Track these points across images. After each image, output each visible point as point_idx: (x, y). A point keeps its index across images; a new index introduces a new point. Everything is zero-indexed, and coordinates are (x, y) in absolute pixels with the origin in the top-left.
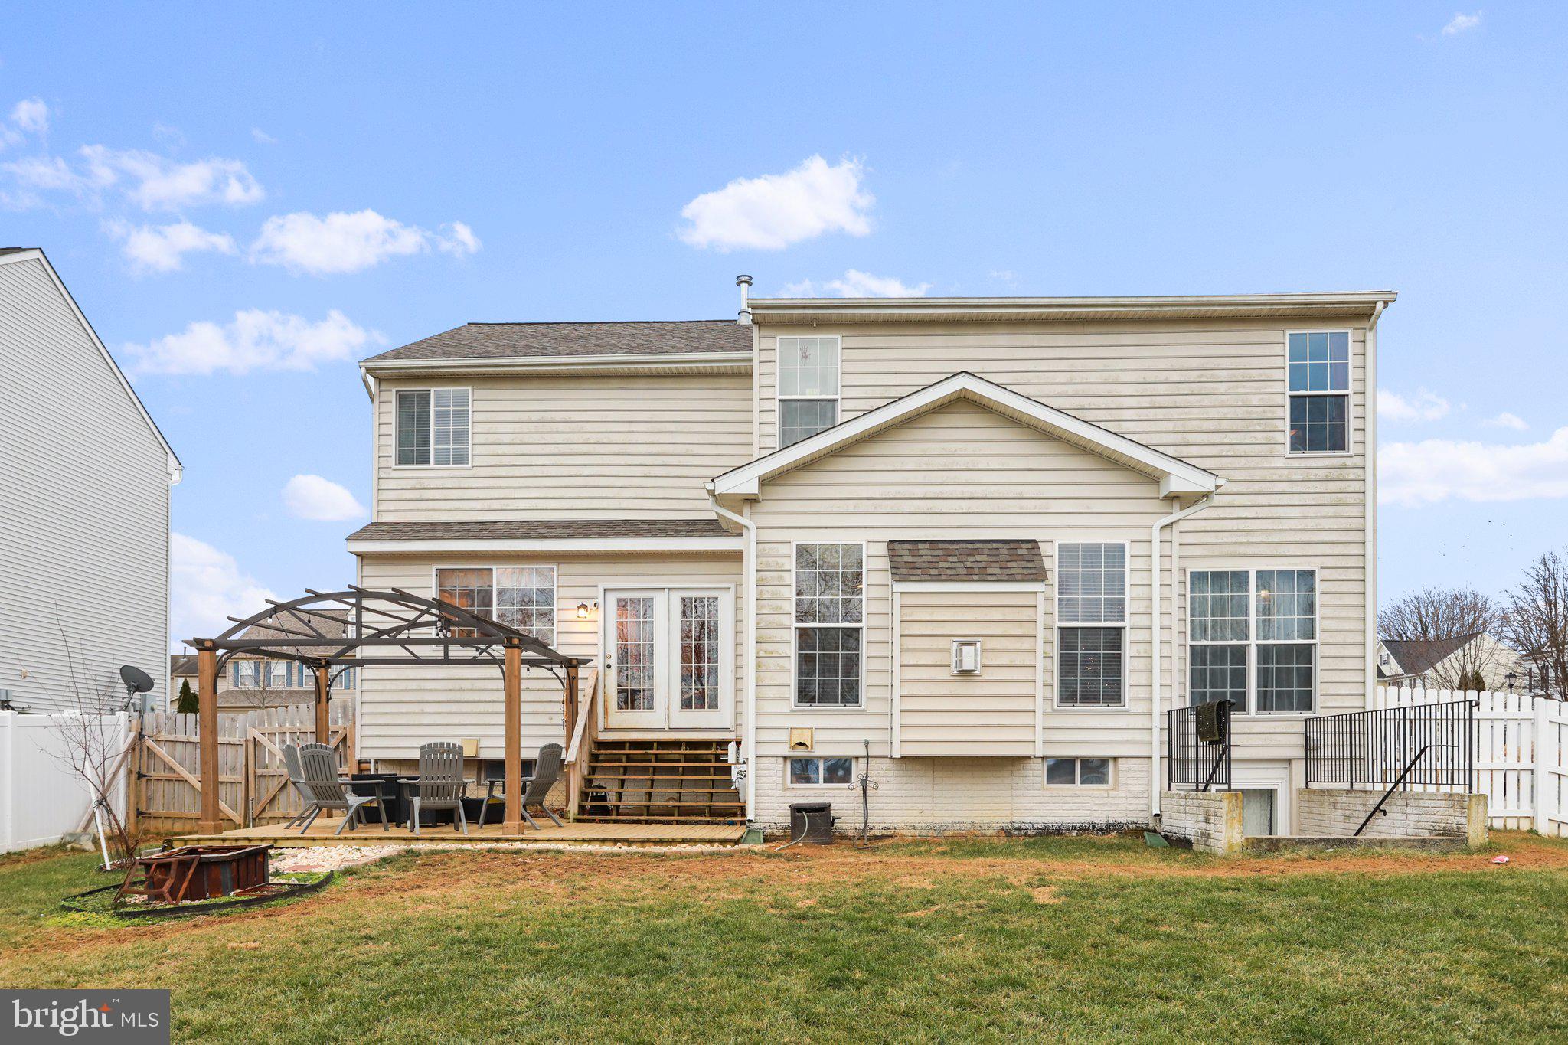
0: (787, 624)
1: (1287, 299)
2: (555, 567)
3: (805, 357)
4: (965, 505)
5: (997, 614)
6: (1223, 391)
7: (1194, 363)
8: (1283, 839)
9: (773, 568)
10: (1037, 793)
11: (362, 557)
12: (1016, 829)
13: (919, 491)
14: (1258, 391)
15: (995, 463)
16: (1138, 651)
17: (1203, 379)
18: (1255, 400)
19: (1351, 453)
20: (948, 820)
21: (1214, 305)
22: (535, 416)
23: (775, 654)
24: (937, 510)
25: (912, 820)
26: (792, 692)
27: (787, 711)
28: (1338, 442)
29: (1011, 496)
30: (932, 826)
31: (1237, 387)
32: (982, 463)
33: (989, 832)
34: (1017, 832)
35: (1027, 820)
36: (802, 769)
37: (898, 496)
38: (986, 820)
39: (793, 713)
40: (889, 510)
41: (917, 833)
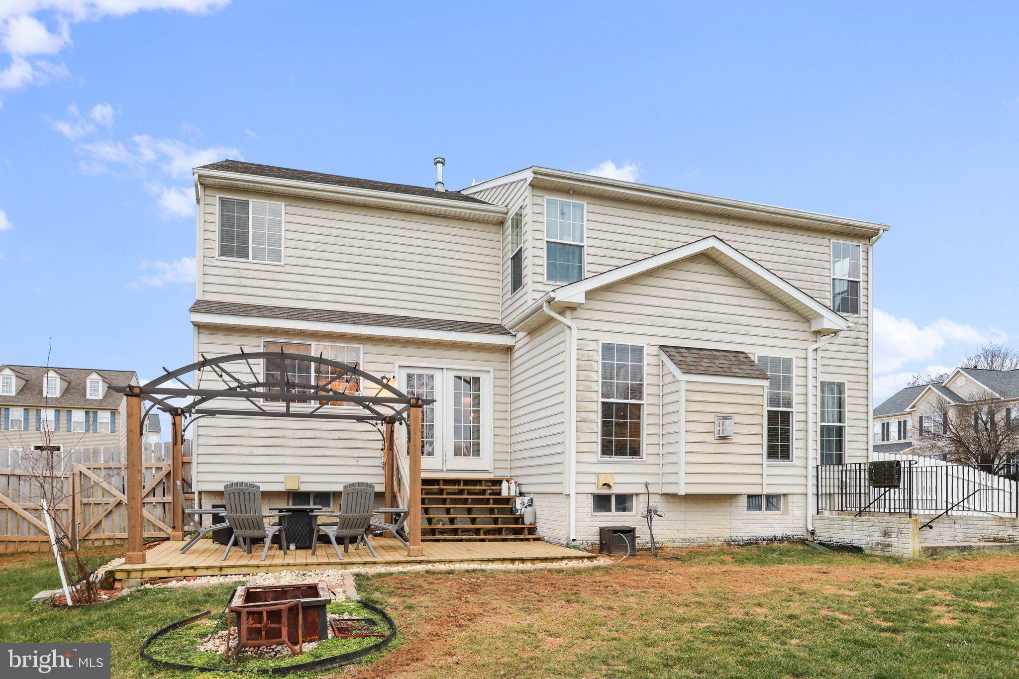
0: (596, 399)
1: (840, 221)
2: (361, 347)
3: (563, 213)
4: (705, 325)
5: (740, 399)
6: (800, 271)
7: (785, 252)
8: (939, 547)
9: (586, 359)
10: (745, 517)
11: (198, 326)
12: (733, 541)
13: (678, 313)
14: (817, 274)
15: (722, 299)
16: (799, 427)
17: (791, 262)
18: (816, 279)
19: (862, 316)
20: (694, 536)
21: (802, 218)
22: (335, 232)
23: (587, 420)
24: (688, 327)
25: (673, 536)
26: (598, 448)
27: (595, 460)
28: (855, 310)
29: (732, 322)
30: (685, 540)
31: (807, 270)
32: (715, 298)
33: (717, 544)
34: (733, 543)
35: (739, 535)
36: (602, 502)
37: (665, 315)
38: (716, 535)
39: (599, 462)
40: (659, 324)
41: (676, 545)
